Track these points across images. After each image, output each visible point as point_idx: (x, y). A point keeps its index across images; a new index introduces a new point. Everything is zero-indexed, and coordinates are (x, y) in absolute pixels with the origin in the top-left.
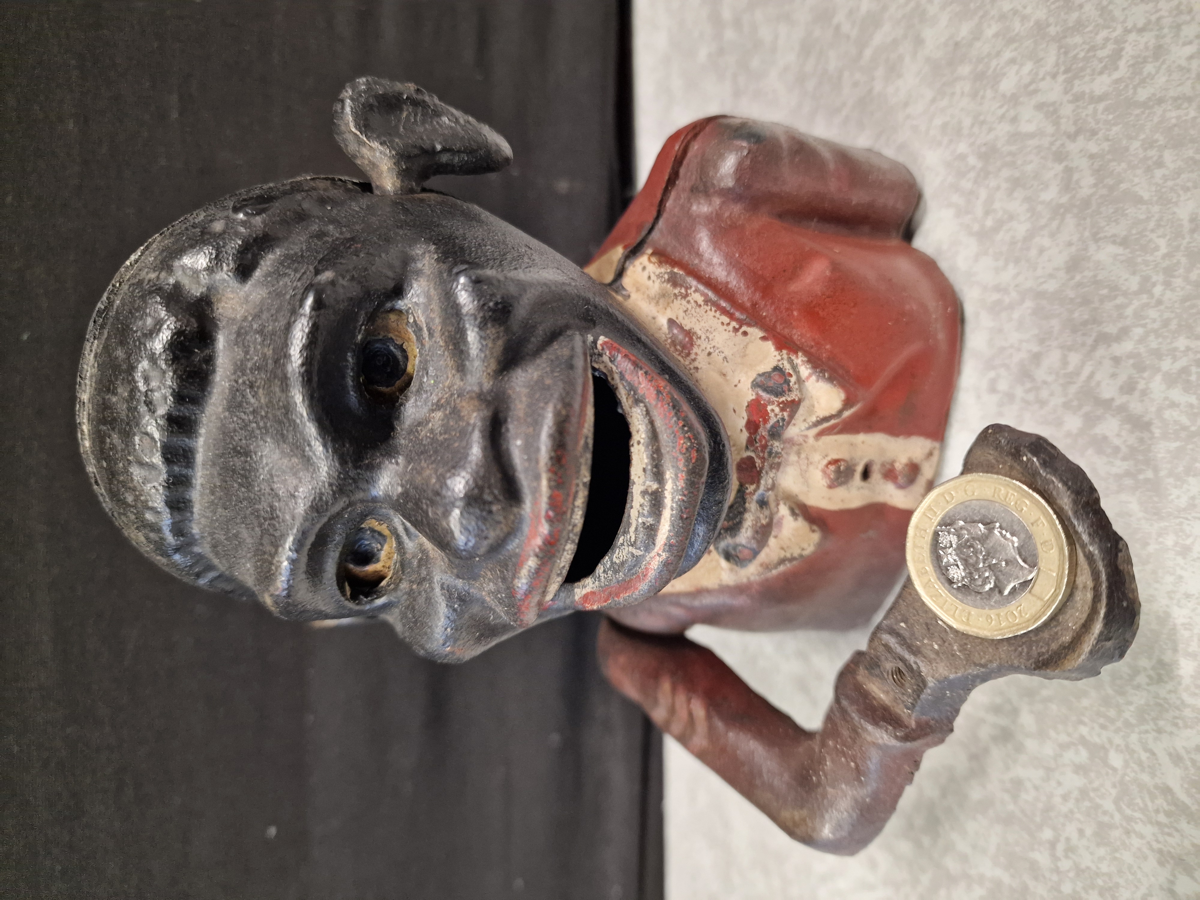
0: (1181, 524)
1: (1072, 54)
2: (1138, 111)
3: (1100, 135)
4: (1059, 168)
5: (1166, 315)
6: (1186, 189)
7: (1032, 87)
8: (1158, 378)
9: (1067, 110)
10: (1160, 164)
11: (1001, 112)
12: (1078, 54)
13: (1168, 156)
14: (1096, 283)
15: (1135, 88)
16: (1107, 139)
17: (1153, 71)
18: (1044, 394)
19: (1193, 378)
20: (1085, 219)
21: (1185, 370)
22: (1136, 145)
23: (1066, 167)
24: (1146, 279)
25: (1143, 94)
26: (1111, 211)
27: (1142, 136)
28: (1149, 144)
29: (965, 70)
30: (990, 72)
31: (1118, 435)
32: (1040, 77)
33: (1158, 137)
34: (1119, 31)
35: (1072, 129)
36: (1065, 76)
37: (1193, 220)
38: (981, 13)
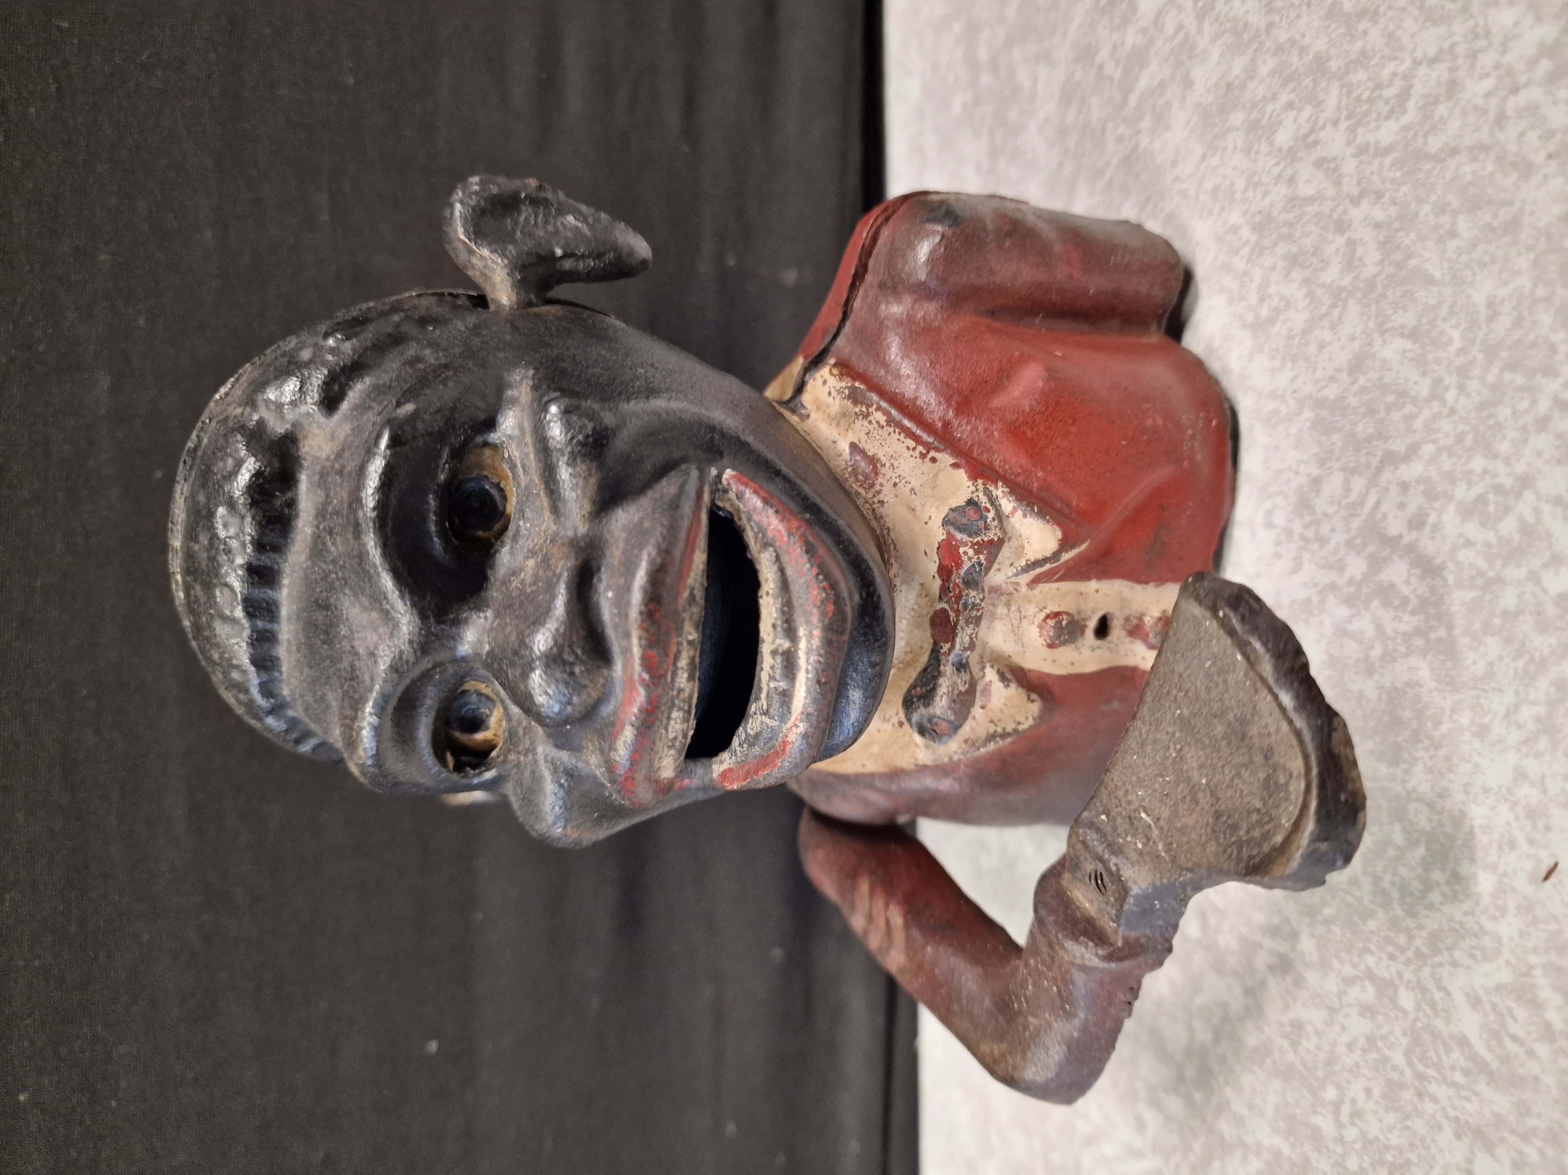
0: (1478, 697)
1: (1355, 95)
2: (1428, 166)
3: (1387, 198)
4: (1341, 240)
5: (1461, 428)
6: (1483, 265)
7: (1312, 138)
8: (1452, 508)
9: (1349, 166)
10: (1453, 233)
11: (1277, 170)
12: (1362, 94)
13: (1463, 223)
14: (1383, 388)
15: (1425, 136)
16: (1395, 203)
17: (1445, 114)
18: (1325, 529)
19: (1491, 508)
20: (1369, 305)
21: (1481, 499)
22: (1426, 210)
23: (1349, 239)
24: (1438, 381)
25: (1434, 144)
26: (1399, 294)
27: (1434, 198)
28: (1442, 209)
29: (1237, 118)
30: (1265, 120)
31: (1407, 582)
32: (1320, 124)
33: (1451, 198)
34: (1408, 63)
35: (1355, 191)
36: (1347, 123)
37: (1490, 305)
38: (1255, 46)
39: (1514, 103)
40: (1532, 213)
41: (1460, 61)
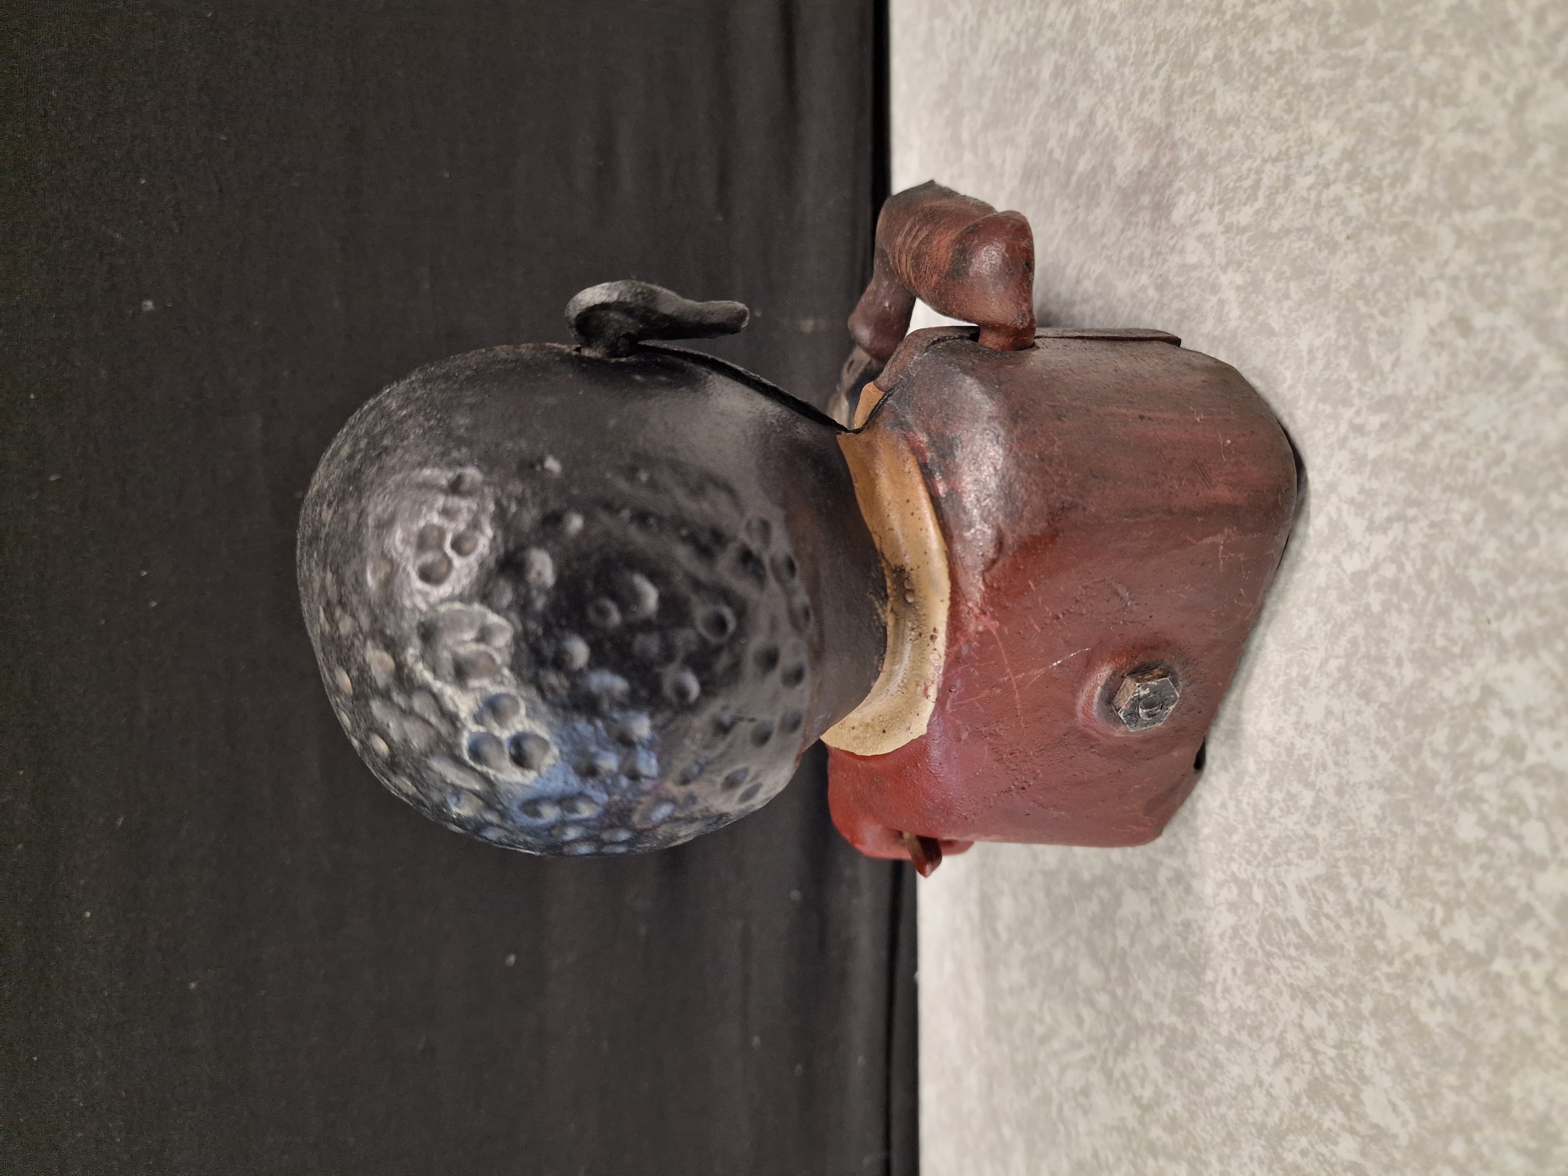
1: (1224, 184)
2: (1271, 243)
3: (1244, 266)
4: (1214, 299)
6: (1306, 321)
7: (1195, 218)
9: (1220, 241)
10: (1287, 296)
12: (1228, 185)
13: (1293, 287)
15: (1270, 219)
16: (1249, 271)
17: (1283, 202)
23: (1220, 298)
25: (1276, 225)
27: (1274, 268)
28: (1279, 276)
29: (1146, 199)
30: (1164, 202)
32: (1201, 207)
33: (1286, 268)
34: (1259, 162)
35: (1224, 261)
36: (1219, 207)
37: (1310, 351)
38: (1158, 142)
39: (1328, 195)
40: (1337, 281)
41: (1293, 161)
